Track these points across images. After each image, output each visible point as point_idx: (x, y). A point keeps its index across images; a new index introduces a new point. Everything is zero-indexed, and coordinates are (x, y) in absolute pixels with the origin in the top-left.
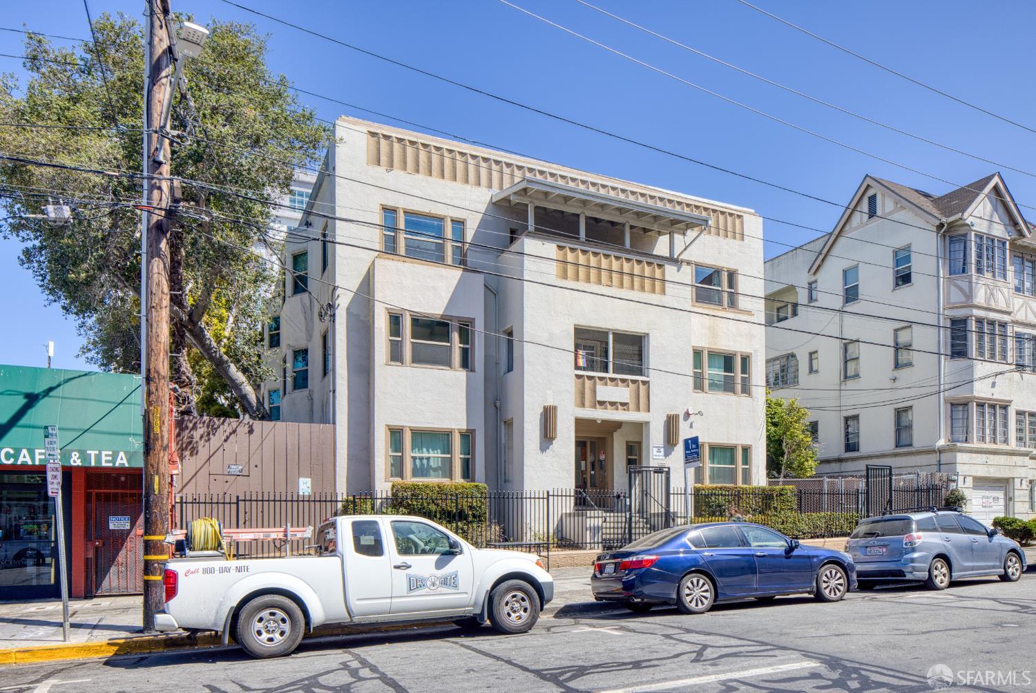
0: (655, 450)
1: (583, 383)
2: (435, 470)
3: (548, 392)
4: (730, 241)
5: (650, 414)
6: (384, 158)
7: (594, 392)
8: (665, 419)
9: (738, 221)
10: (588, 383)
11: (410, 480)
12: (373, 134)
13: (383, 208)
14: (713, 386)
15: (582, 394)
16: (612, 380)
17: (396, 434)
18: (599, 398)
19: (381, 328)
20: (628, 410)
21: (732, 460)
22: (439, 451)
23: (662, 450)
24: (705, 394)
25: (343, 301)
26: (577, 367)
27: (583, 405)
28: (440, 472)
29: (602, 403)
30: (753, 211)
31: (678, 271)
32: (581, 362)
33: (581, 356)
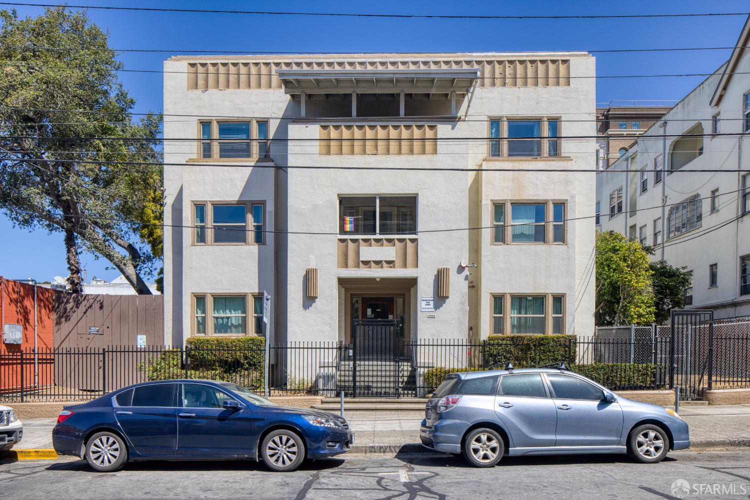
0: (424, 303)
1: (347, 246)
2: (236, 327)
3: (311, 256)
4: (552, 89)
5: (418, 269)
6: (201, 82)
7: (358, 253)
8: (436, 273)
9: (562, 68)
10: (351, 246)
11: (211, 334)
12: (193, 65)
13: (201, 122)
14: (519, 237)
15: (346, 255)
16: (377, 241)
17: (200, 299)
18: (362, 259)
19: (188, 218)
20: (394, 267)
21: (542, 310)
22: (240, 311)
23: (432, 303)
24: (507, 246)
25: (169, 201)
26: (343, 231)
27: (346, 265)
28: (240, 328)
29: (366, 263)
30: (587, 53)
31: (453, 128)
32: (348, 227)
33: (348, 222)
